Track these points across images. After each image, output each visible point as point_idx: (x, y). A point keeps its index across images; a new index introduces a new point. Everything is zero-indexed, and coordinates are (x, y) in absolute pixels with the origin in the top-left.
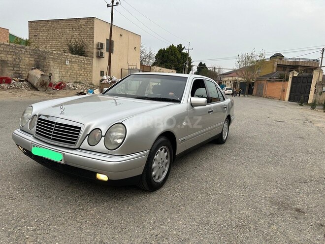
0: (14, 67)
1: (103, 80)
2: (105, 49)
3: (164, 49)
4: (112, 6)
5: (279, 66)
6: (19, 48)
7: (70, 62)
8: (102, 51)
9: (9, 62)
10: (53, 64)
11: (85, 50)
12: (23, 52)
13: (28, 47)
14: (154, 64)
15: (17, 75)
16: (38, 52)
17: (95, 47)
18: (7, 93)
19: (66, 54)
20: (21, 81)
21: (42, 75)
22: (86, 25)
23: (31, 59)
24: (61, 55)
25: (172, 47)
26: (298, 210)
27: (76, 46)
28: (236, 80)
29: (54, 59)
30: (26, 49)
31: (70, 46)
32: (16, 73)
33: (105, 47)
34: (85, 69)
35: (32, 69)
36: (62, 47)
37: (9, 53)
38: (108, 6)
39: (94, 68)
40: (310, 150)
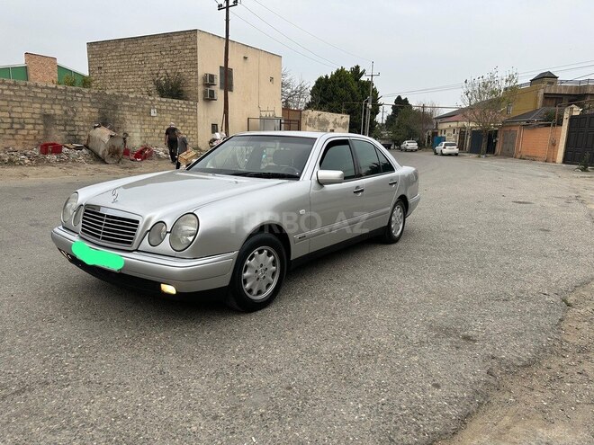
0: (65, 125)
1: (214, 140)
2: (218, 85)
3: (327, 77)
4: (227, 7)
5: (547, 97)
6: (72, 91)
7: (159, 111)
8: (213, 88)
9: (57, 117)
10: (129, 117)
11: (184, 89)
12: (79, 99)
13: (86, 90)
14: (309, 106)
15: (71, 138)
16: (104, 97)
17: (200, 82)
18: (55, 169)
19: (150, 98)
20: (77, 148)
21: (111, 136)
22: (183, 44)
23: (93, 110)
24: (142, 99)
25: (340, 73)
26: (467, 338)
27: (168, 82)
28: (465, 128)
29: (132, 107)
30: (84, 94)
31: (157, 83)
32: (69, 135)
33: (218, 81)
34: (184, 122)
35: (95, 127)
36: (144, 84)
37: (57, 102)
38: (220, 7)
39: (200, 120)
40: (547, 250)
